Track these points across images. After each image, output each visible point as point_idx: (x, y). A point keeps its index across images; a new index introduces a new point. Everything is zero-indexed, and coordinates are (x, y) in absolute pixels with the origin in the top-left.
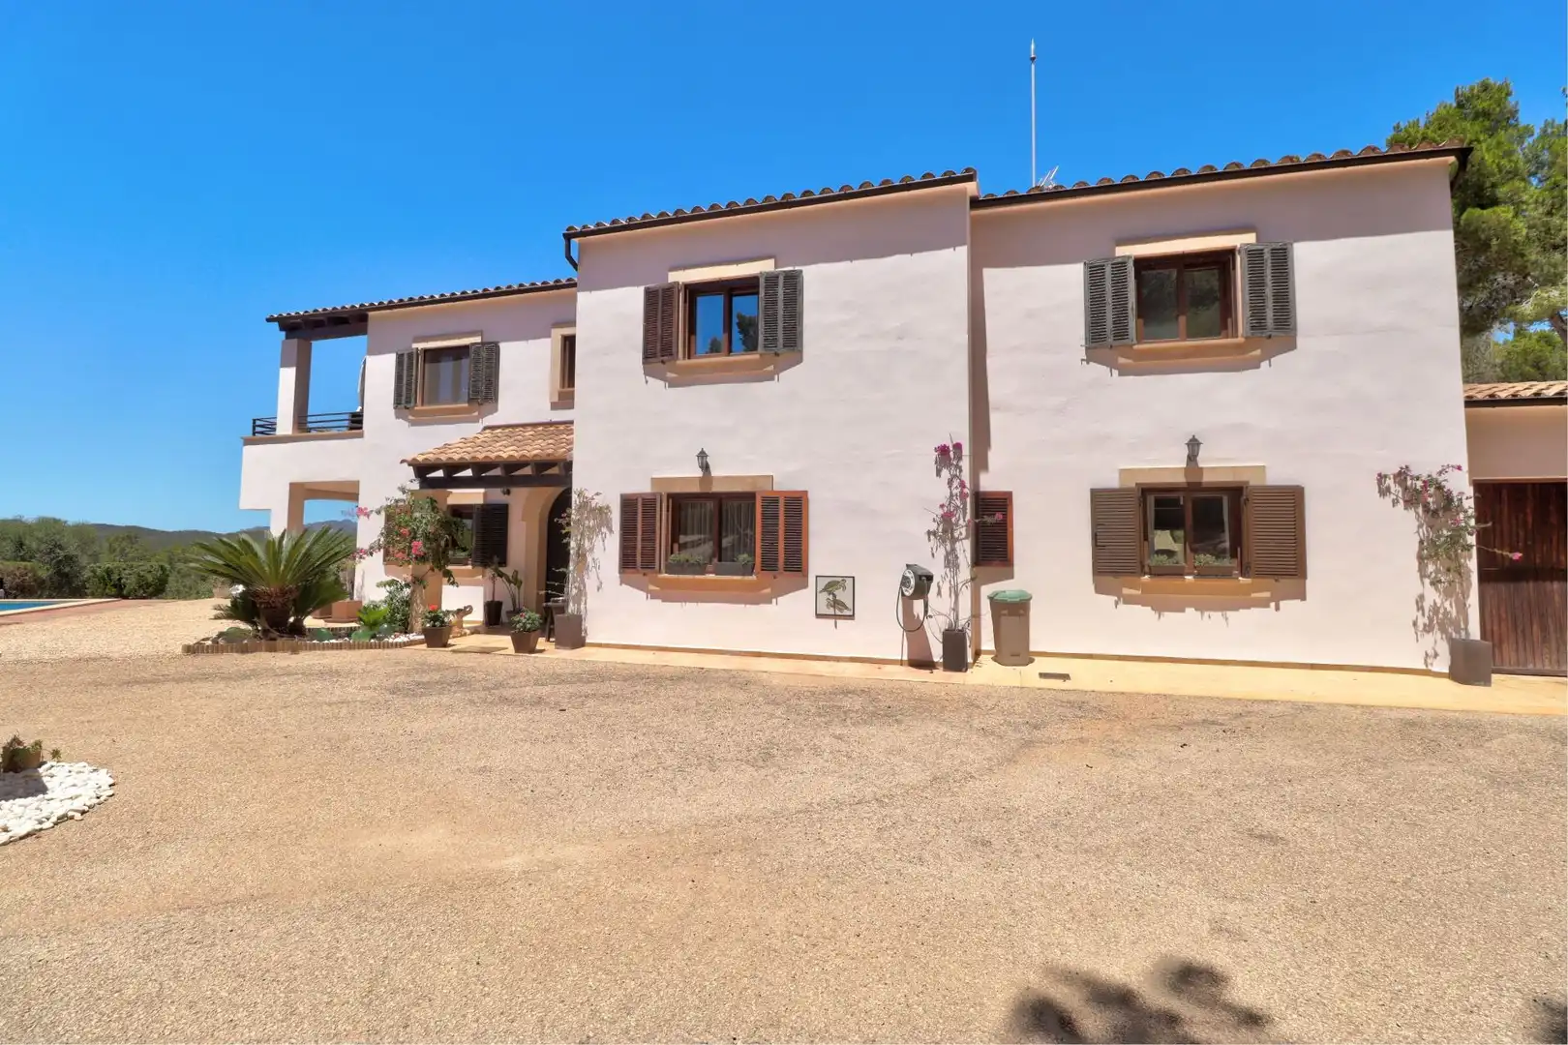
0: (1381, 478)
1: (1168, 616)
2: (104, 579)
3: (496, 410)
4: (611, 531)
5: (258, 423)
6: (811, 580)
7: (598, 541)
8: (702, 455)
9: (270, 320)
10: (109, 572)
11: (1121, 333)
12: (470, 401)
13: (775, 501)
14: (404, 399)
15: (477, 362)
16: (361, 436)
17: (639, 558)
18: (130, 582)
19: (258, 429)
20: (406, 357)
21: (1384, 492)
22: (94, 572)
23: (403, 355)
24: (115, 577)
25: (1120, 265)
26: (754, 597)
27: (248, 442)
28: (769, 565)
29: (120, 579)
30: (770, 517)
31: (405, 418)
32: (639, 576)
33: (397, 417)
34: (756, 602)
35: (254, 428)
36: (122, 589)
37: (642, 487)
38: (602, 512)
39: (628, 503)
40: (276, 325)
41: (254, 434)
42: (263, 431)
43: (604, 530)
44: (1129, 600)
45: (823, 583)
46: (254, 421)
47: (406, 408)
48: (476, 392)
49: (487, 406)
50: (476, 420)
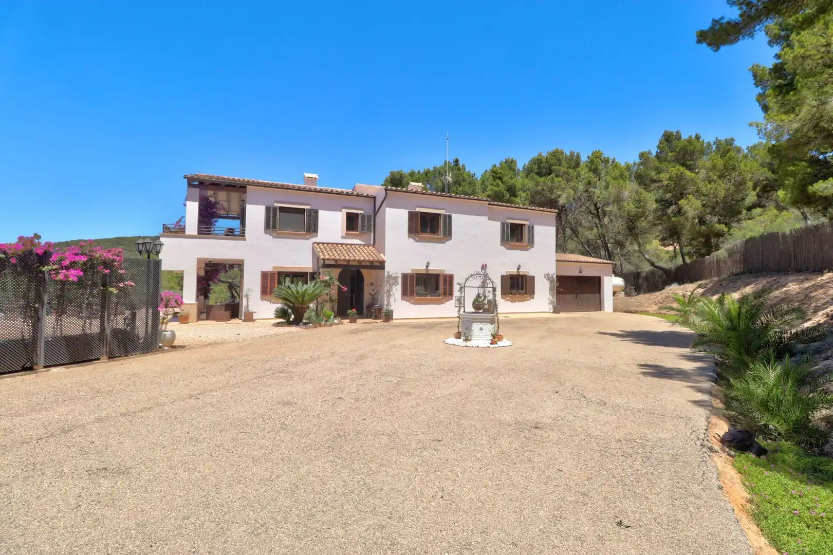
0: (545, 275)
1: (513, 303)
3: (317, 236)
4: (398, 284)
6: (454, 298)
7: (394, 287)
8: (428, 263)
11: (508, 240)
12: (307, 231)
13: (446, 276)
14: (270, 226)
15: (309, 216)
16: (245, 240)
17: (408, 292)
20: (272, 209)
21: (545, 277)
23: (270, 208)
25: (508, 224)
26: (440, 302)
28: (445, 294)
30: (445, 281)
31: (270, 235)
32: (408, 298)
33: (266, 233)
34: (440, 304)
37: (408, 271)
38: (396, 279)
39: (405, 276)
40: (185, 180)
43: (396, 284)
44: (507, 300)
45: (457, 298)
47: (272, 230)
48: (309, 228)
49: (313, 234)
50: (307, 239)
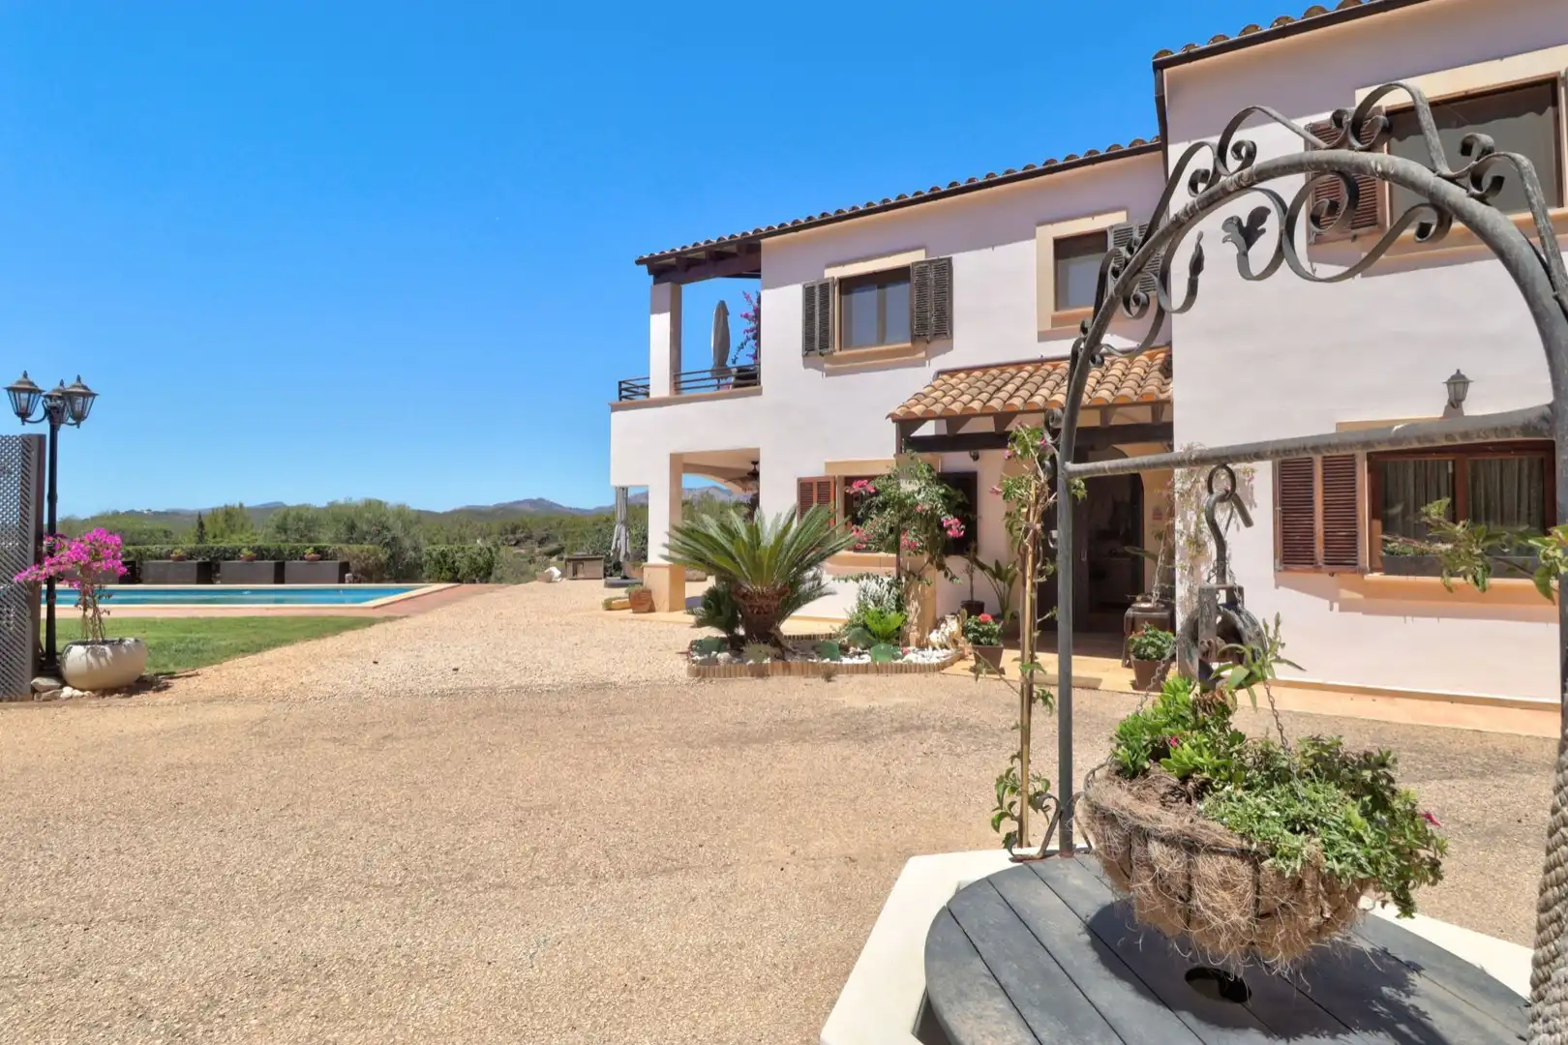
2: (440, 563)
3: (951, 348)
5: (624, 386)
8: (1459, 380)
9: (640, 262)
10: (444, 555)
12: (914, 339)
14: (817, 342)
15: (922, 286)
16: (760, 392)
17: (1319, 549)
18: (463, 566)
19: (624, 393)
20: (817, 291)
22: (430, 555)
23: (813, 288)
24: (450, 560)
27: (615, 408)
29: (454, 562)
31: (819, 368)
32: (1322, 578)
33: (806, 366)
35: (620, 393)
36: (457, 573)
40: (644, 268)
41: (620, 399)
42: (632, 394)
46: (620, 383)
47: (821, 354)
48: (923, 326)
49: (936, 344)
50: (921, 363)
